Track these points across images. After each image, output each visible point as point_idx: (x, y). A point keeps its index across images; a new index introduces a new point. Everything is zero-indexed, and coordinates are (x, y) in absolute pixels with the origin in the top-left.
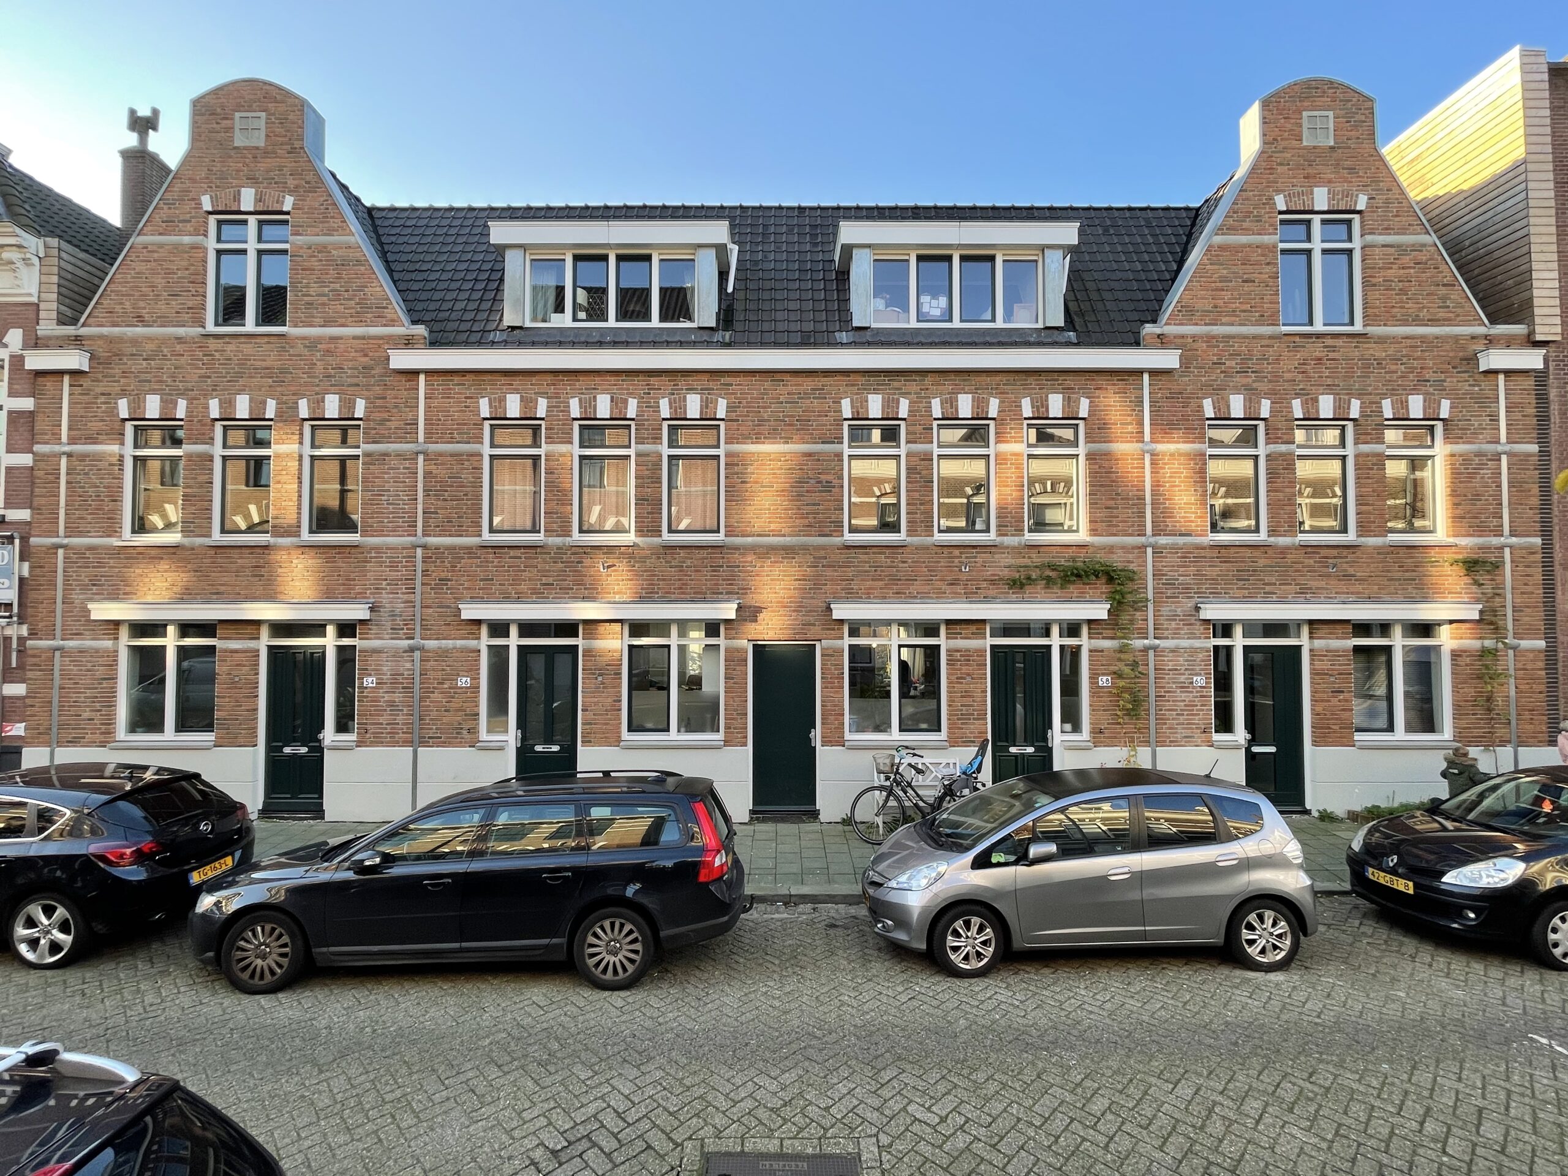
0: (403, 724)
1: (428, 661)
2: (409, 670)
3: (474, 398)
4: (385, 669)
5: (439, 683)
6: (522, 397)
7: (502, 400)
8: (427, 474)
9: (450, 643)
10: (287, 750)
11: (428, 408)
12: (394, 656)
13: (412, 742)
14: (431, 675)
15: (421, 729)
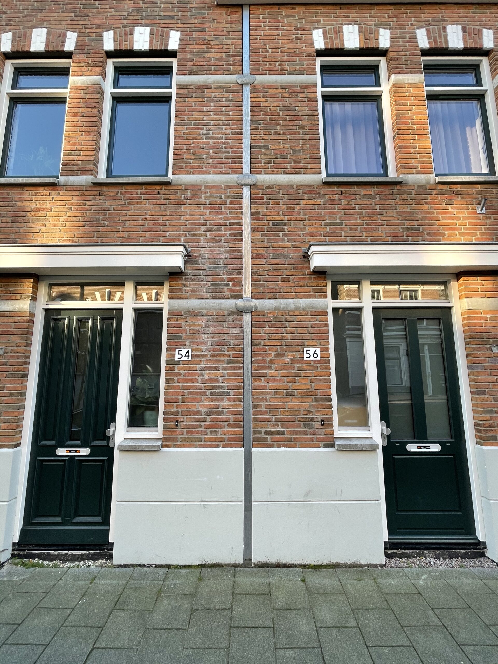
0: (229, 413)
1: (263, 326)
2: (236, 338)
3: (307, 30)
4: (204, 336)
5: (277, 356)
6: (360, 28)
7: (339, 32)
8: (254, 107)
9: (291, 303)
10: (61, 452)
11: (253, 40)
12: (217, 320)
13: (242, 439)
14: (267, 344)
15: (256, 420)
